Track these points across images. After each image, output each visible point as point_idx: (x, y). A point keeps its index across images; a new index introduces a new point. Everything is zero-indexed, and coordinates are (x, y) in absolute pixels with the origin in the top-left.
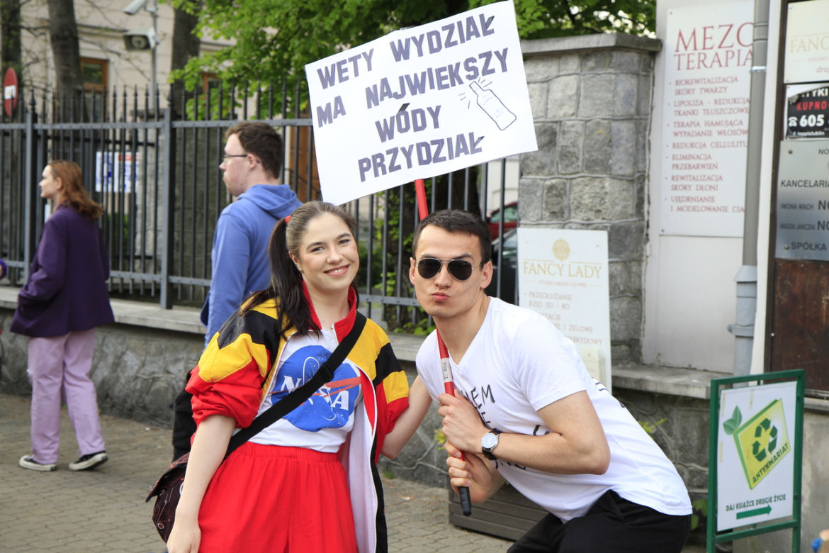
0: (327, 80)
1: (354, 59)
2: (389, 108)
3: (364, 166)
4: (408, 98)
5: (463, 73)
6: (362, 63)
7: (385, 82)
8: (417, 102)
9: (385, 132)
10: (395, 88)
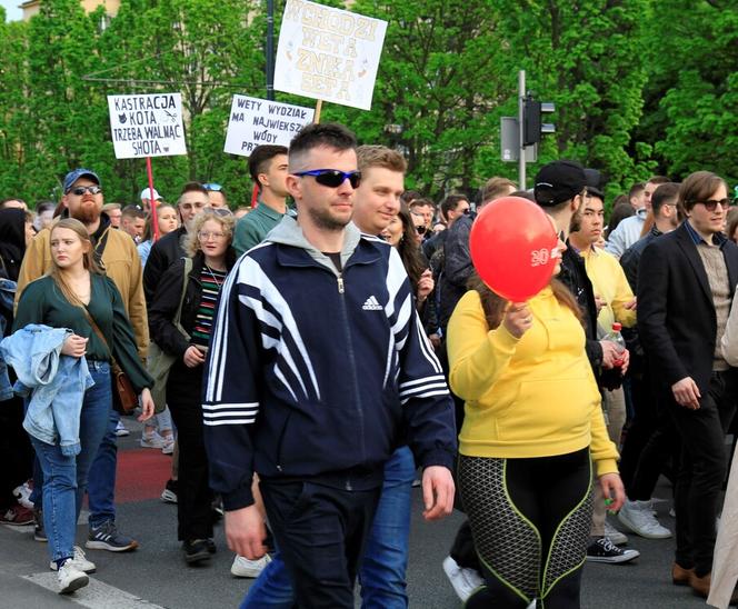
0: (241, 104)
1: (254, 103)
2: (260, 129)
3: (244, 144)
4: (268, 129)
5: (289, 127)
6: (256, 105)
7: (262, 118)
8: (271, 131)
9: (256, 137)
10: (265, 123)
